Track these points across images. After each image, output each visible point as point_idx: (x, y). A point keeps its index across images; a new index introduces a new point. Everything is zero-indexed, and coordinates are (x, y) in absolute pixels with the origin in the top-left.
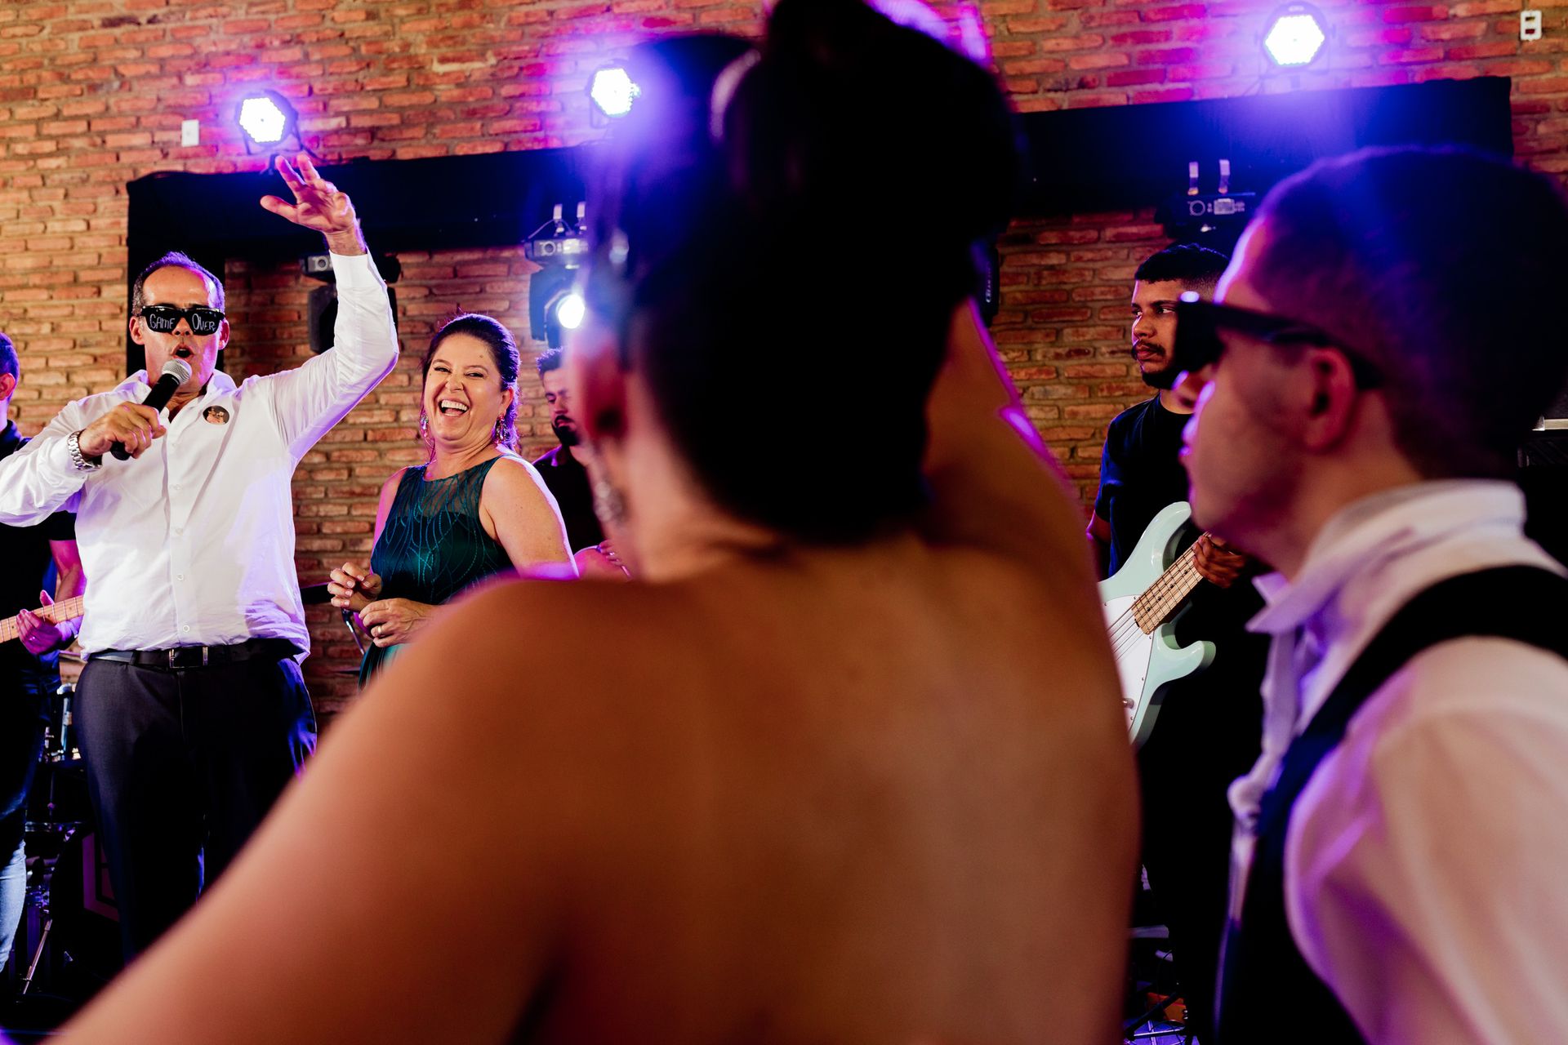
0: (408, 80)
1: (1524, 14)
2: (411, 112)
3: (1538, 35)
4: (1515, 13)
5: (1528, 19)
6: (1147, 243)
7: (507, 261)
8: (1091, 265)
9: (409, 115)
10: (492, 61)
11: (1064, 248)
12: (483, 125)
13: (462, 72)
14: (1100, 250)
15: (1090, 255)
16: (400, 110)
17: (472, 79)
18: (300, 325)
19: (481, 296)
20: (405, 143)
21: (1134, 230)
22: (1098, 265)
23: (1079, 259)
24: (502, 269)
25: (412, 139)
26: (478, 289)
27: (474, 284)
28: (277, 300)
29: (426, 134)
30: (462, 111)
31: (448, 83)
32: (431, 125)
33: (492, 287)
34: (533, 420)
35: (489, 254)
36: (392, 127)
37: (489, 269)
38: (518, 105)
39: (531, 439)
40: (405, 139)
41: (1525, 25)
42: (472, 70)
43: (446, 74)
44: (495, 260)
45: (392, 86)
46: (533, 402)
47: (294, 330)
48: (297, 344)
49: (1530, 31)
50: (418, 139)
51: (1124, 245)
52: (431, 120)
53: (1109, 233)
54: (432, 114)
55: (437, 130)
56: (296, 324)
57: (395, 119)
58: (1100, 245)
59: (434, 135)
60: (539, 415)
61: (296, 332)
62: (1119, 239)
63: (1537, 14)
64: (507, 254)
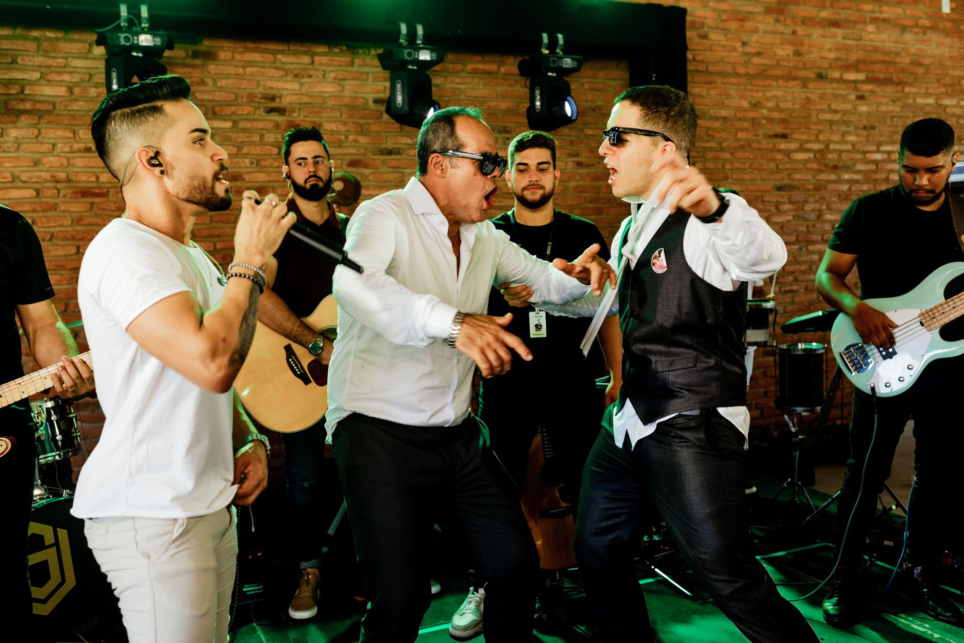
6: (489, 76)
7: (36, 39)
8: (458, 86)
11: (443, 74)
14: (464, 77)
15: (458, 80)
19: (12, 66)
21: (481, 66)
22: (463, 87)
23: (452, 82)
24: (32, 46)
26: (10, 60)
27: (6, 55)
33: (23, 60)
34: (68, 169)
35: (18, 32)
37: (19, 45)
39: (68, 185)
44: (25, 38)
46: (68, 155)
51: (477, 75)
53: (470, 67)
58: (464, 75)
60: (73, 166)
62: (475, 72)
64: (35, 33)
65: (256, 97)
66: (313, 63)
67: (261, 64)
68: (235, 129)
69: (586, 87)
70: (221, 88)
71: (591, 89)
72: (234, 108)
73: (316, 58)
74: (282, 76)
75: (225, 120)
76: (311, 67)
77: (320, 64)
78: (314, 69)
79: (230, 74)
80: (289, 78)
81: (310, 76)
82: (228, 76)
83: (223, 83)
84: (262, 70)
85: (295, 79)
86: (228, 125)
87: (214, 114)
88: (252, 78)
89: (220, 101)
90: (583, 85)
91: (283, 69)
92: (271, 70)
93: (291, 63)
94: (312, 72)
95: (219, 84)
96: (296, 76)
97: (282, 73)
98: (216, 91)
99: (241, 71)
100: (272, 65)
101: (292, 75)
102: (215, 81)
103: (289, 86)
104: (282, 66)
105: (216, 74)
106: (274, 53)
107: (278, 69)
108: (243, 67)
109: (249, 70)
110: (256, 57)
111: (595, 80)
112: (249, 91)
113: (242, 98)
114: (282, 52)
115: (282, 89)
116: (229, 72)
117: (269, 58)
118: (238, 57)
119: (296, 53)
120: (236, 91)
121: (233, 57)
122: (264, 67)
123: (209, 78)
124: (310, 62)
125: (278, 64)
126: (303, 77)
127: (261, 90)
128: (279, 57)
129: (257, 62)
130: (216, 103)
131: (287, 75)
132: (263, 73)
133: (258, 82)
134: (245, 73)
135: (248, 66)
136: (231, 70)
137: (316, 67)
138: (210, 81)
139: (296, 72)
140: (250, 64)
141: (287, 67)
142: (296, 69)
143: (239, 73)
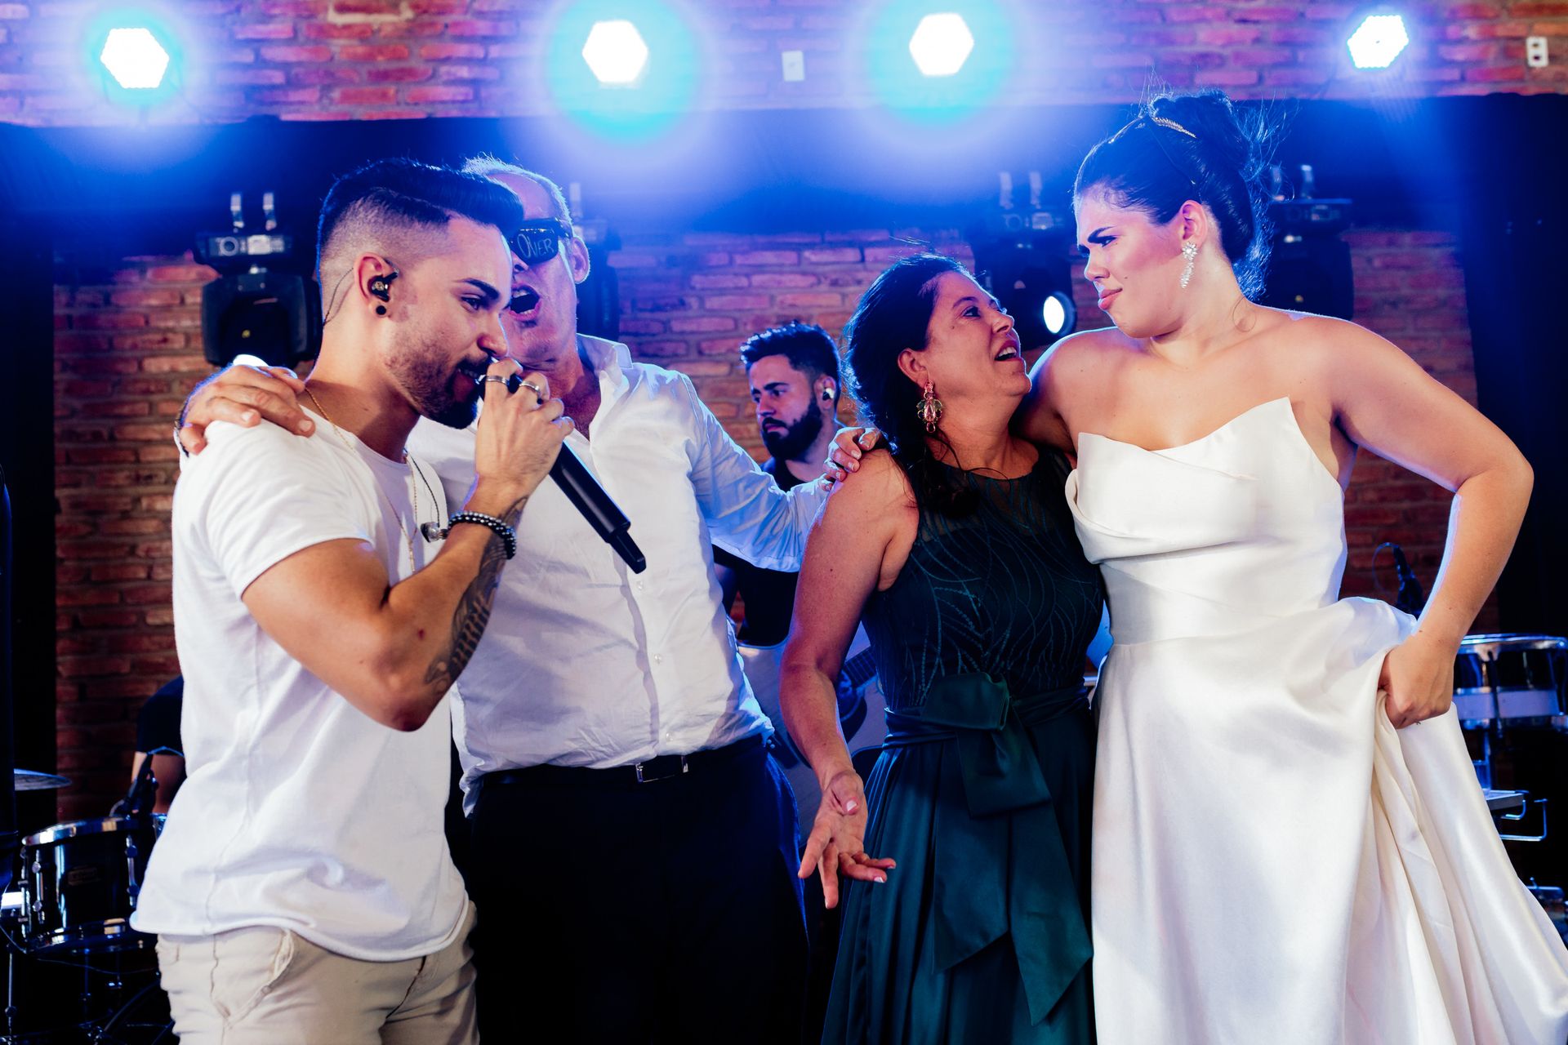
0: (295, 31)
1: (1531, 41)
2: (301, 70)
3: (1544, 62)
4: (1521, 40)
5: (1536, 45)
9: (297, 75)
10: (407, 14)
12: (397, 92)
13: (368, 26)
16: (285, 66)
17: (382, 34)
18: (147, 333)
20: (292, 108)
25: (302, 103)
28: (113, 300)
29: (321, 99)
30: (370, 73)
31: (350, 37)
32: (326, 89)
36: (273, 87)
38: (444, 69)
40: (291, 103)
41: (1531, 52)
42: (382, 24)
43: (347, 27)
45: (273, 36)
47: (139, 339)
48: (144, 357)
49: (1537, 58)
50: (311, 103)
52: (327, 81)
54: (329, 74)
55: (336, 94)
56: (142, 331)
57: (278, 78)
59: (332, 101)
61: (144, 342)
63: (1543, 41)
65: (768, 322)
66: (863, 260)
67: (777, 269)
68: (733, 376)
69: (1377, 263)
70: (712, 310)
71: (1387, 267)
72: (731, 343)
73: (869, 252)
74: (812, 286)
75: (718, 362)
76: (860, 266)
77: (876, 261)
78: (866, 269)
79: (725, 289)
80: (824, 287)
81: (859, 282)
82: (722, 292)
83: (713, 303)
84: (778, 277)
85: (834, 289)
86: (723, 370)
87: (701, 353)
88: (760, 291)
89: (710, 332)
90: (1370, 260)
91: (814, 274)
92: (792, 277)
93: (826, 264)
94: (861, 275)
95: (708, 305)
96: (835, 283)
97: (812, 280)
98: (703, 316)
99: (744, 282)
100: (795, 269)
101: (828, 282)
102: (701, 300)
103: (823, 301)
104: (811, 268)
105: (703, 289)
106: (798, 248)
107: (804, 274)
108: (748, 276)
109: (757, 279)
110: (769, 257)
111: (1393, 250)
112: (758, 312)
113: (745, 324)
114: (811, 246)
115: (811, 306)
116: (725, 285)
117: (790, 257)
118: (739, 260)
119: (834, 246)
120: (737, 315)
121: (731, 262)
122: (781, 273)
123: (692, 296)
124: (859, 257)
125: (805, 267)
126: (847, 284)
127: (776, 310)
128: (807, 254)
129: (770, 265)
130: (702, 337)
131: (819, 282)
132: (779, 282)
133: (772, 298)
134: (750, 285)
135: (754, 273)
136: (729, 282)
137: (869, 266)
138: (693, 302)
139: (834, 277)
140: (760, 269)
141: (820, 269)
142: (835, 272)
143: (740, 285)
